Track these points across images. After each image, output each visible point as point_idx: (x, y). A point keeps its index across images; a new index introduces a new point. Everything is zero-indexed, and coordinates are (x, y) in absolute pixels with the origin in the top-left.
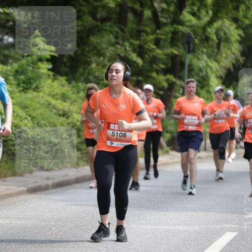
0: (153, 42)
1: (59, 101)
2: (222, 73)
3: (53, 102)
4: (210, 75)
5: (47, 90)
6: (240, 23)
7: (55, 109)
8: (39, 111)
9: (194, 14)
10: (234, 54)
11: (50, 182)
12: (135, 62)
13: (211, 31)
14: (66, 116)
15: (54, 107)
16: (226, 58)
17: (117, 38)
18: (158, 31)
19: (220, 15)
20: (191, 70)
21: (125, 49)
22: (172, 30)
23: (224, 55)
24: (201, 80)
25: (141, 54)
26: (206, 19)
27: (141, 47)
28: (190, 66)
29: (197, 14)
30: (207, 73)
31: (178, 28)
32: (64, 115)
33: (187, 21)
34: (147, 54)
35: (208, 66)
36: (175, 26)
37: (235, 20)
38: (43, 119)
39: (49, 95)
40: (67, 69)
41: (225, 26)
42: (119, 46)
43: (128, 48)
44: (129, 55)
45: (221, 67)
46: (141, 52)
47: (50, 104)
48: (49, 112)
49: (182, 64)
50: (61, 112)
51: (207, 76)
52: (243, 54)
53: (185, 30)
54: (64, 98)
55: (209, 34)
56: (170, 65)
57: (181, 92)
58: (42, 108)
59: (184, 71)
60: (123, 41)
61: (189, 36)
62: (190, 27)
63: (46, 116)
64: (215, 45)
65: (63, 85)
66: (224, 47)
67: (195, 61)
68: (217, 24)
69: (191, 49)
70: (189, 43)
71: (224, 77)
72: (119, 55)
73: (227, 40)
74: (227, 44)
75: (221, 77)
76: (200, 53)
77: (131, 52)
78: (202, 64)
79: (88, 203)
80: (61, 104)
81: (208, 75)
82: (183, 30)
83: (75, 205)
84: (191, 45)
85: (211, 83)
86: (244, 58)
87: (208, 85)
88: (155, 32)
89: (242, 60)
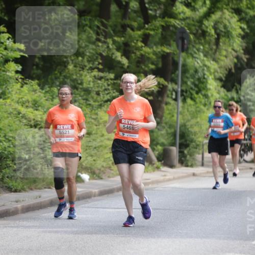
0: (141, 39)
1: (30, 110)
2: (222, 74)
3: (23, 110)
4: (208, 77)
5: (15, 97)
6: (243, 15)
7: (26, 119)
8: (6, 122)
9: (188, 5)
10: (236, 51)
11: (19, 206)
12: (119, 62)
13: (209, 24)
14: (38, 127)
15: (24, 117)
16: (226, 57)
17: (98, 34)
18: (146, 26)
19: (219, 5)
20: (185, 71)
21: (108, 47)
22: (163, 24)
23: (224, 53)
24: (197, 83)
25: (126, 53)
26: (203, 10)
27: (126, 44)
28: (184, 65)
29: (193, 4)
30: (204, 74)
31: (170, 22)
32: (35, 126)
33: (180, 14)
34: (133, 53)
35: (205, 65)
36: (166, 19)
37: (238, 11)
38: (11, 131)
39: (18, 102)
40: (39, 72)
41: (225, 18)
42: (100, 44)
43: (111, 46)
44: (113, 54)
45: (220, 67)
46: (126, 50)
47: (19, 113)
48: (18, 123)
49: (175, 64)
50: (32, 123)
51: (204, 78)
52: (246, 51)
53: (178, 24)
54: (36, 105)
55: (207, 27)
56: (160, 65)
57: (174, 97)
58: (10, 118)
59: (177, 72)
60: (106, 37)
61: (182, 31)
62: (184, 19)
63: (15, 127)
64: (214, 41)
65: (35, 91)
66: (224, 43)
67: (190, 61)
68: (215, 17)
69: (186, 46)
70: (183, 39)
71: (224, 79)
72: (101, 55)
73: (228, 34)
74: (227, 40)
75: (220, 80)
76: (196, 51)
77: (114, 51)
78: (198, 64)
79: (65, 229)
80: (32, 113)
81: (206, 76)
82: (176, 24)
83: (50, 232)
84: (186, 41)
85: (209, 86)
86: (247, 56)
87: (206, 89)
88: (143, 27)
89: (245, 58)
